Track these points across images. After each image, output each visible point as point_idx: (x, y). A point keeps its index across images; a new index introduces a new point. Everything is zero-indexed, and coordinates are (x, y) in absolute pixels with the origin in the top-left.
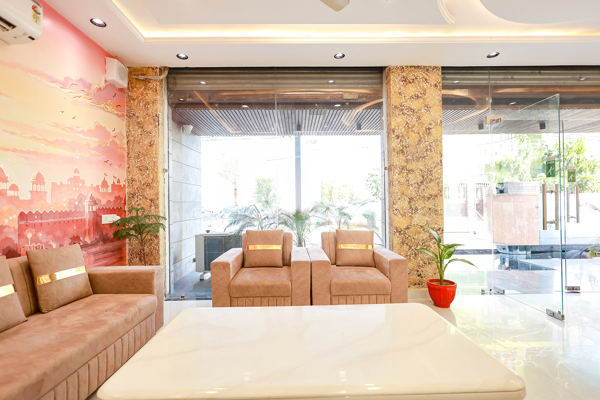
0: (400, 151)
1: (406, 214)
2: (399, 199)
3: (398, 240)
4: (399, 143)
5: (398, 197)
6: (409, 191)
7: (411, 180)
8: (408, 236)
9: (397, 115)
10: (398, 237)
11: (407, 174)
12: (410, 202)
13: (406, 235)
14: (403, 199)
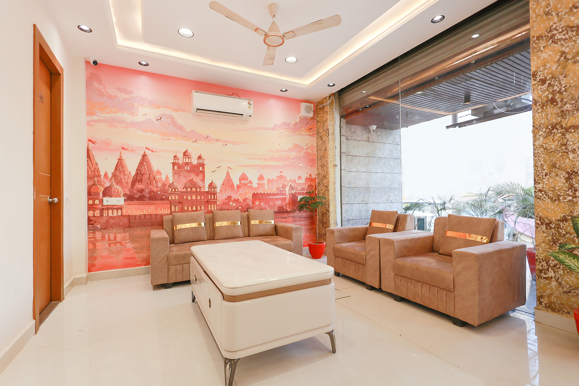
0: (547, 101)
1: (561, 198)
2: (546, 175)
3: (545, 237)
4: (547, 89)
5: (545, 171)
6: (567, 160)
7: (571, 143)
8: (564, 232)
9: (542, 48)
10: (544, 232)
11: (563, 134)
12: (568, 179)
13: (560, 231)
14: (553, 174)
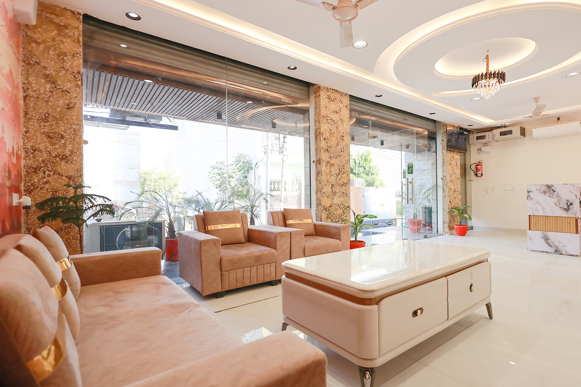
0: (326, 149)
1: (330, 196)
2: (326, 185)
3: (325, 215)
4: (325, 144)
5: (325, 183)
6: (331, 179)
7: (332, 172)
8: (330, 212)
9: (324, 123)
10: (325, 213)
11: (330, 167)
12: (332, 188)
13: (329, 211)
14: (328, 185)
